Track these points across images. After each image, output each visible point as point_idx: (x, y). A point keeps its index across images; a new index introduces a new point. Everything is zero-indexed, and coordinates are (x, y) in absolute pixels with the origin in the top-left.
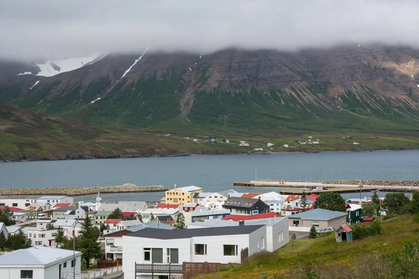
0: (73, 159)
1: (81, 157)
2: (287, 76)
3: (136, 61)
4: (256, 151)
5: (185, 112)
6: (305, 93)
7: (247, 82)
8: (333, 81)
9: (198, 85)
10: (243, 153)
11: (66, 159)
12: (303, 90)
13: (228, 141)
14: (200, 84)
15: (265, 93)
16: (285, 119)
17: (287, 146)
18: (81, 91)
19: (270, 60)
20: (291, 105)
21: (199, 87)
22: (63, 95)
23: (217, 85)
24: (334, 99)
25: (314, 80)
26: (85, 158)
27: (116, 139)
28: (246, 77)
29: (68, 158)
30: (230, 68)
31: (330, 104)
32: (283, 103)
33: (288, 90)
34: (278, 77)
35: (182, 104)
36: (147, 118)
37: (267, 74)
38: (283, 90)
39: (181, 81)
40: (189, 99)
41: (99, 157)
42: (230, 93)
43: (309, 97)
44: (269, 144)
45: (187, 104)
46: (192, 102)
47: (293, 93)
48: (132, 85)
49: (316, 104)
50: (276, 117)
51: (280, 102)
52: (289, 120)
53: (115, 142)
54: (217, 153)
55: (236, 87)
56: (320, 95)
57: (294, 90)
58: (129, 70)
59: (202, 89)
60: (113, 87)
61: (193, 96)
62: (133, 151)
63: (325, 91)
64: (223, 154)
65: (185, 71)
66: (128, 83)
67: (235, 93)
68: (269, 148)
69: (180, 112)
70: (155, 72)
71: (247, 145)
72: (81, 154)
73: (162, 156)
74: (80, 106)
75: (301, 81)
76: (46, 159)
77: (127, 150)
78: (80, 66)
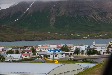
0: (17, 41)
1: (20, 40)
2: (90, 10)
3: (31, 5)
4: (84, 38)
5: (52, 24)
6: (97, 17)
7: (75, 12)
8: (108, 12)
9: (56, 14)
10: (80, 39)
11: (15, 41)
12: (96, 16)
13: (72, 35)
14: (57, 13)
15: (82, 17)
16: (90, 27)
17: (95, 36)
18: (10, 16)
19: (83, 4)
20: (92, 21)
21: (57, 15)
22: (3, 18)
23: (63, 14)
24: (108, 19)
25: (101, 12)
26: (22, 41)
27: (32, 34)
28: (75, 11)
29: (16, 40)
30: (68, 7)
31: (107, 21)
32: (89, 20)
33: (91, 16)
34: (87, 11)
35: (50, 21)
36: (38, 27)
37: (83, 10)
38: (89, 15)
39: (50, 13)
40: (53, 19)
41: (27, 40)
42: (69, 17)
43: (99, 18)
44: (88, 36)
45: (52, 21)
46: (54, 20)
47: (93, 17)
48: (30, 14)
49: (102, 21)
50: (87, 26)
51: (88, 20)
52: (92, 27)
53: (32, 35)
54: (70, 39)
55: (71, 14)
56: (103, 17)
57: (93, 16)
58: (28, 8)
59: (58, 15)
60: (23, 15)
61: (54, 18)
62: (39, 38)
63: (105, 16)
64: (72, 39)
65: (51, 9)
66: (29, 13)
67: (71, 17)
68: (89, 37)
69: (50, 24)
70: (39, 9)
71: (80, 36)
72: (20, 39)
73: (50, 40)
74: (11, 22)
75: (95, 12)
76: (8, 41)
77: (37, 38)
78: (8, 7)
